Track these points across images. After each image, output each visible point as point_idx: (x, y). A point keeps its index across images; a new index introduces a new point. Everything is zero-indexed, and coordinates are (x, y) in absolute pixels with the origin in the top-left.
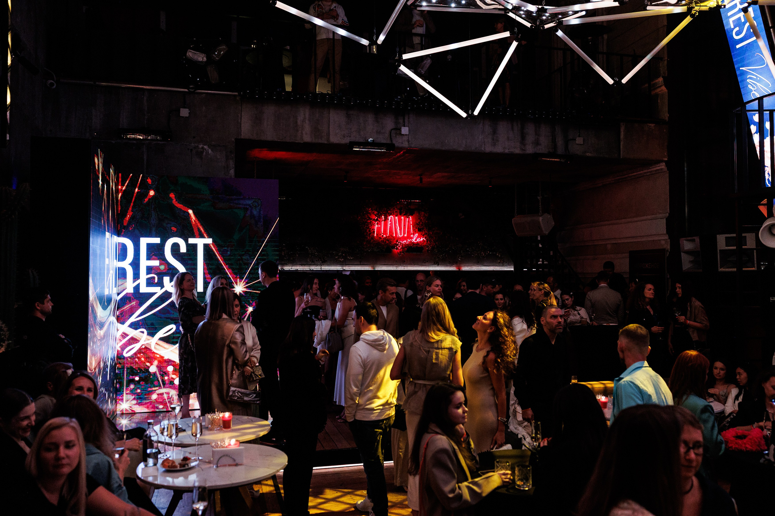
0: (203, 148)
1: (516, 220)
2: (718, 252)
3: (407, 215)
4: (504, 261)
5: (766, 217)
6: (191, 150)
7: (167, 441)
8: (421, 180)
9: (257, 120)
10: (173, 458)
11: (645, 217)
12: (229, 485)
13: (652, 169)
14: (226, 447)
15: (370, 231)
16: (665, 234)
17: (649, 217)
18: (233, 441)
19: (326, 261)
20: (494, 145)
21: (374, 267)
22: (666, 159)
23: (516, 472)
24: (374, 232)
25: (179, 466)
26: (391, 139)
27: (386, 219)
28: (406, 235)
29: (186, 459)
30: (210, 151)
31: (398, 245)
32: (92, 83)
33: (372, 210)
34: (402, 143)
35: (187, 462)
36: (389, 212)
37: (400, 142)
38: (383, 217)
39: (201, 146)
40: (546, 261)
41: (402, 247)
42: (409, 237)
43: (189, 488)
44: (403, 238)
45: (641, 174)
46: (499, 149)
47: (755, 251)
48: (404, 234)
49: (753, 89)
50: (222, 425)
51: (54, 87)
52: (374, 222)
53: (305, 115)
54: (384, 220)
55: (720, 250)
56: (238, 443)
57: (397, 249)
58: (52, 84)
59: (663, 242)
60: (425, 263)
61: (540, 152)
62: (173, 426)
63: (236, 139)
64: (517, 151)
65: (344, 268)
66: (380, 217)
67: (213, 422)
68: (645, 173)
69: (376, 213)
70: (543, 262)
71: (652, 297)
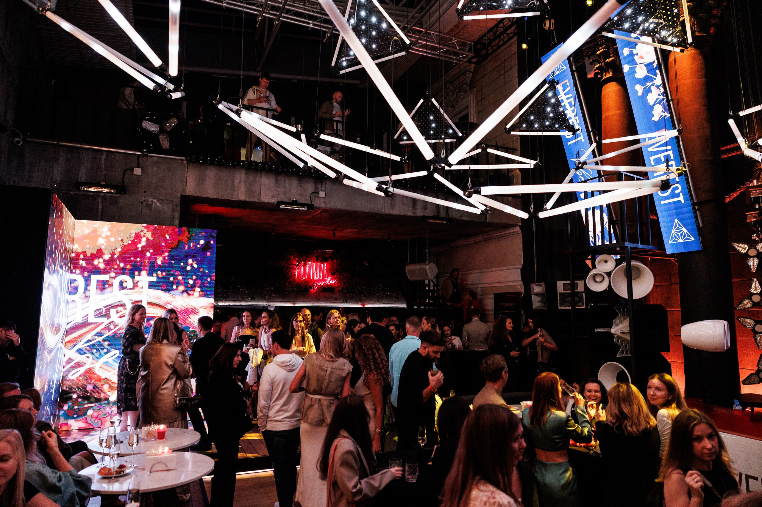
0: (152, 201)
1: (409, 268)
2: (558, 294)
3: (322, 262)
4: (399, 300)
5: (591, 268)
6: (142, 203)
7: (105, 452)
8: (334, 234)
9: (201, 181)
10: (110, 466)
11: (506, 268)
12: (160, 488)
13: (510, 231)
14: (160, 455)
15: (292, 274)
16: (520, 281)
17: (508, 267)
18: (166, 449)
19: (254, 298)
20: (392, 208)
21: (294, 304)
22: (520, 224)
23: (407, 468)
24: (295, 275)
25: (115, 473)
26: (311, 200)
27: (305, 265)
28: (321, 278)
29: (122, 467)
30: (158, 204)
31: (314, 285)
32: (56, 143)
33: (294, 257)
34: (320, 204)
35: (123, 469)
36: (308, 259)
37: (319, 203)
38: (303, 263)
39: (150, 200)
40: (432, 300)
41: (318, 287)
42: (323, 280)
43: (124, 492)
44: (319, 281)
45: (502, 234)
46: (395, 212)
47: (584, 294)
48: (320, 277)
49: (580, 175)
50: (157, 437)
51: (21, 144)
52: (295, 267)
53: (241, 178)
54: (304, 266)
55: (559, 293)
56: (171, 451)
57: (314, 289)
58: (18, 142)
59: (519, 287)
60: (336, 301)
61: (428, 215)
62: (112, 438)
63: (181, 195)
64: (410, 214)
65: (270, 304)
66: (300, 263)
67: (149, 434)
68: (505, 234)
69: (297, 259)
70: (429, 301)
71: (511, 329)
